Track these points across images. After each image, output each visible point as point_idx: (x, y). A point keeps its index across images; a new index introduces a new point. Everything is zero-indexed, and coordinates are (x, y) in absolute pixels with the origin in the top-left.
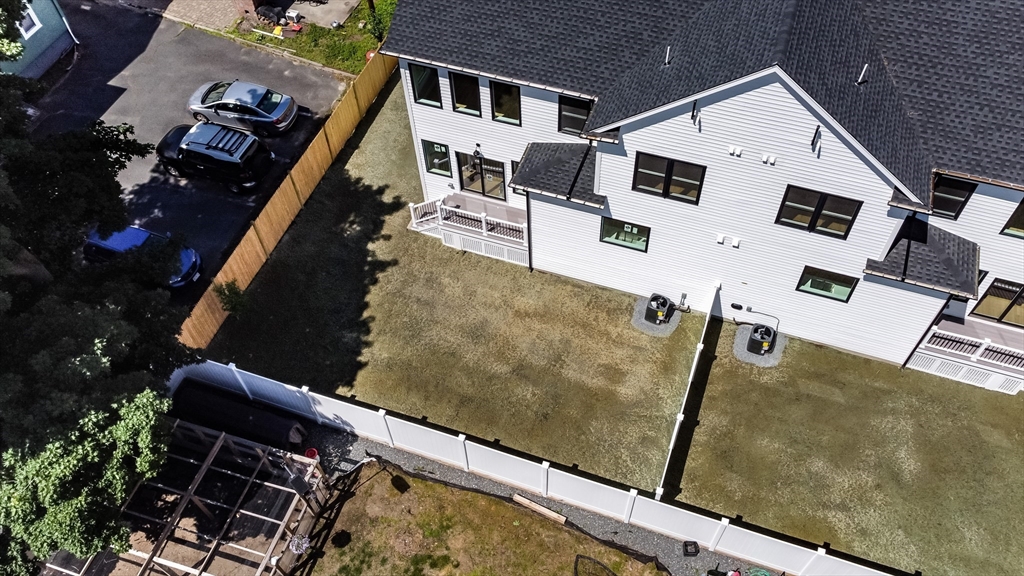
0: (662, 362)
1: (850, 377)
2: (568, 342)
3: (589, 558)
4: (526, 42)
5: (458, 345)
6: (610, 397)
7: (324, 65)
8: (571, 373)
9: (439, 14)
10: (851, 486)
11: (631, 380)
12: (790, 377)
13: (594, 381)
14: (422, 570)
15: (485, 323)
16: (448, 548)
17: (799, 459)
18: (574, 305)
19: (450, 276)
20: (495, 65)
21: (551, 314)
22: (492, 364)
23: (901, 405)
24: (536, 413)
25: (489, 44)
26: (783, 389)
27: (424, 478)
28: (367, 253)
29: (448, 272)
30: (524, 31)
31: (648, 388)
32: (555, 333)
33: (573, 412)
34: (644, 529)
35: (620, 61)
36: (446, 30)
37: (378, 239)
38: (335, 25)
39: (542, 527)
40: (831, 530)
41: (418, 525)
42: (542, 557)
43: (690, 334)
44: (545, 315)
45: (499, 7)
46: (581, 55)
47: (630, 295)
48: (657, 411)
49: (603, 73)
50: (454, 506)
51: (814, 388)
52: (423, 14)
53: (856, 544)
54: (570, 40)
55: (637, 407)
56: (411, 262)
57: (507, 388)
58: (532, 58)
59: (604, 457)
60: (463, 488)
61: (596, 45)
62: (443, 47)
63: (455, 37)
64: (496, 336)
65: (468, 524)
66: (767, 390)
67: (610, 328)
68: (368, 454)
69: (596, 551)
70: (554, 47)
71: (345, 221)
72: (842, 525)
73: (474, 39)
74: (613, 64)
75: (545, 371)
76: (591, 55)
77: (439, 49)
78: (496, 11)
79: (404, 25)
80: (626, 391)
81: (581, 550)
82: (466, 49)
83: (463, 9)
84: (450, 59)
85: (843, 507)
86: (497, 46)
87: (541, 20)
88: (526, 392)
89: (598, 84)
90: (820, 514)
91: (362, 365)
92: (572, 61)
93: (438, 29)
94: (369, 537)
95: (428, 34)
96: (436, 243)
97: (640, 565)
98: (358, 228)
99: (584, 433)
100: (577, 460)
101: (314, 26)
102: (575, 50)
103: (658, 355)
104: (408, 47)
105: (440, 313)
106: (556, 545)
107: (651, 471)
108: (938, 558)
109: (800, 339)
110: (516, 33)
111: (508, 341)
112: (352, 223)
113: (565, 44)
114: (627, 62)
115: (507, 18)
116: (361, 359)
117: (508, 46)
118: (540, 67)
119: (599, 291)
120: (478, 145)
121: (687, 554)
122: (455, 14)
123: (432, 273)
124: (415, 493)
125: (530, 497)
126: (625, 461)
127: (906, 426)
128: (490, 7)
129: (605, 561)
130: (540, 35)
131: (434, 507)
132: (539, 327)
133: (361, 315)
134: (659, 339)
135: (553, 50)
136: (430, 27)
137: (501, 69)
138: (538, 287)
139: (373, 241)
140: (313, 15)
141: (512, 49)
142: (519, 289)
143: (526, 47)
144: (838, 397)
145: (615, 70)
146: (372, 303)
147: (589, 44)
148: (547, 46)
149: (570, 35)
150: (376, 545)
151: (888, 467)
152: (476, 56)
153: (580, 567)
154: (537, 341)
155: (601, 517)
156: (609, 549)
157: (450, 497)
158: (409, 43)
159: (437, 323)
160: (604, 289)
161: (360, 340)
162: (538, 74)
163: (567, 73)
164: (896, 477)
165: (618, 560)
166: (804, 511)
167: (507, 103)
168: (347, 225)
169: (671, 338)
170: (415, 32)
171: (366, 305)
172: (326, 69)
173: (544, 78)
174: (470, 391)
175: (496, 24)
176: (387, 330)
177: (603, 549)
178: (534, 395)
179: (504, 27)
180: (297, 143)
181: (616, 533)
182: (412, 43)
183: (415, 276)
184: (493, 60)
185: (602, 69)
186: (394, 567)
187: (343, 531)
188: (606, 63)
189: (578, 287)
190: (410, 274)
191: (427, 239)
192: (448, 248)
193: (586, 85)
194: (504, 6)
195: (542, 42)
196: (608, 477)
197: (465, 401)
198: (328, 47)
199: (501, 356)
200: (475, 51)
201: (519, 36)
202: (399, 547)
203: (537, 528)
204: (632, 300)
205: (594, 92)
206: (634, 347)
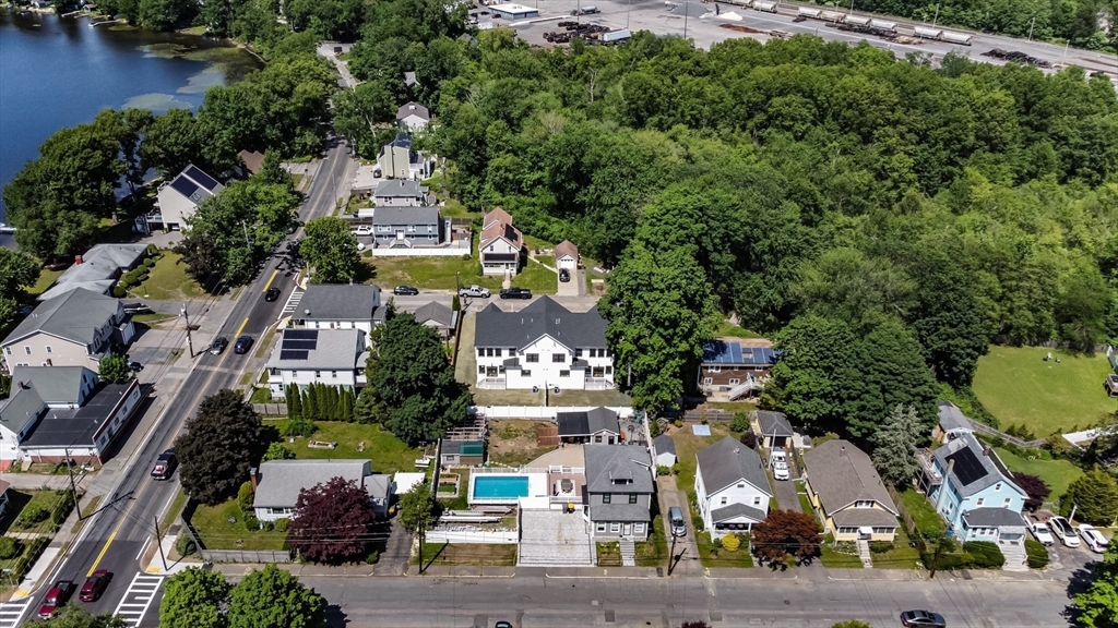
35: (519, 339)
43: (543, 393)
58: (503, 341)
62: (486, 343)
63: (490, 341)
73: (494, 340)
82: (492, 343)
84: (489, 346)
86: (497, 340)
92: (511, 340)
93: (484, 339)
95: (482, 341)
104: (479, 345)
109: (563, 388)
118: (505, 343)
120: (492, 364)
137: (498, 346)
141: (500, 341)
163: (511, 343)
167: (499, 354)
170: (479, 341)
173: (507, 345)
184: (496, 344)
188: (516, 340)
191: (480, 389)
192: (488, 390)
193: (514, 344)
204: (529, 389)
205: (516, 346)
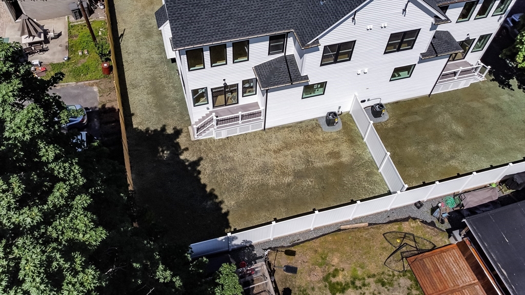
0: (348, 140)
1: (415, 109)
2: (306, 152)
3: (387, 233)
4: (247, 16)
5: (262, 179)
6: (341, 164)
7: (77, 83)
8: (318, 164)
9: (195, 19)
10: (448, 148)
11: (343, 153)
12: (397, 120)
13: (330, 162)
14: (331, 281)
15: (265, 164)
16: (333, 266)
17: (425, 148)
18: (295, 136)
19: (231, 152)
20: (238, 33)
21: (289, 144)
22: (283, 179)
23: (439, 109)
24: (319, 188)
25: (229, 24)
26: (399, 126)
27: (298, 244)
28: (183, 162)
29: (229, 151)
30: (243, 12)
31: (352, 153)
32: (298, 151)
33: (333, 179)
34: (396, 208)
35: (295, 8)
36: (203, 26)
37: (183, 152)
38: (66, 59)
39: (360, 232)
40: (456, 168)
41: (313, 265)
42: (371, 244)
43: (349, 123)
44: (287, 146)
45: (224, 4)
46: (275, 13)
47: (313, 120)
48: (363, 160)
49: (290, 17)
50: (320, 247)
51: (407, 120)
52: (186, 22)
53: (466, 168)
54: (267, 8)
55: (355, 163)
56: (207, 155)
57: (298, 186)
58: (254, 23)
59: (359, 190)
60: (317, 237)
61: (280, 6)
62: (206, 35)
63: (210, 27)
64: (274, 166)
65: (332, 251)
66: (393, 129)
67: (317, 137)
68: (264, 250)
69: (388, 228)
70: (261, 14)
71: (158, 152)
72: (457, 164)
73: (220, 25)
74: (292, 11)
75: (307, 169)
76: (280, 11)
77: (205, 36)
78: (224, 7)
79: (179, 31)
80: (345, 159)
81: (382, 231)
82: (219, 31)
83: (206, 12)
84: (213, 39)
85: (453, 157)
86: (233, 24)
87: (248, 3)
88: (308, 182)
89: (291, 23)
90: (447, 164)
91: (227, 213)
92: (273, 17)
93: (199, 27)
94: (297, 284)
95: (194, 31)
96: (212, 141)
97: (407, 223)
98: (168, 152)
99: (344, 185)
100: (350, 198)
101: (52, 64)
102: (271, 11)
103: (345, 138)
104: (188, 42)
105: (241, 170)
106: (372, 236)
107: (380, 185)
108: (492, 157)
109: (389, 103)
110: (239, 14)
111: (282, 166)
112: (163, 151)
113: (265, 11)
114: (298, 8)
115: (231, 8)
116: (223, 211)
117: (239, 22)
118: (259, 26)
119: (300, 124)
120: (224, 80)
121: (419, 208)
122: (204, 16)
123: (221, 155)
124: (300, 252)
125: (346, 224)
126: (368, 187)
127: (447, 116)
128: (219, 6)
129: (394, 230)
130: (252, 10)
131: (313, 253)
132: (289, 152)
133: (206, 191)
134: (340, 131)
135: (261, 15)
136: (194, 27)
137: (241, 34)
138: (274, 136)
139: (181, 154)
140: (46, 59)
141: (241, 22)
142: (267, 142)
143: (248, 19)
144: (418, 118)
145: (294, 14)
146: (207, 183)
147: (277, 6)
148: (257, 14)
149: (266, 5)
150: (303, 285)
151: (454, 134)
152: (226, 33)
153: (388, 238)
154: (293, 158)
155: (378, 213)
156: (391, 224)
157: (315, 245)
158: (187, 40)
159: (244, 175)
160: (301, 122)
161: (215, 203)
162: (260, 29)
163: (274, 24)
164: (459, 137)
165: (398, 226)
166: (441, 167)
168: (161, 154)
169: (344, 128)
170: (187, 33)
171: (205, 186)
172: (79, 83)
173: (264, 30)
174: (284, 196)
175: (227, 13)
176: (224, 191)
177: (389, 226)
178: (312, 182)
179: (232, 13)
180: (97, 128)
181: (389, 216)
182: (189, 39)
183: (215, 160)
184: (235, 31)
185: (289, 16)
186: (320, 288)
187: (284, 289)
188: (289, 12)
189: (290, 127)
190: (212, 160)
191: (206, 141)
192: (219, 139)
193: (285, 26)
194: (226, 3)
195: (254, 13)
196: (367, 197)
197: (285, 202)
198: (71, 72)
199: (284, 174)
200: (224, 30)
201: (241, 15)
202: (314, 279)
203: (359, 234)
204: (316, 122)
205: (291, 27)
206: (333, 140)
